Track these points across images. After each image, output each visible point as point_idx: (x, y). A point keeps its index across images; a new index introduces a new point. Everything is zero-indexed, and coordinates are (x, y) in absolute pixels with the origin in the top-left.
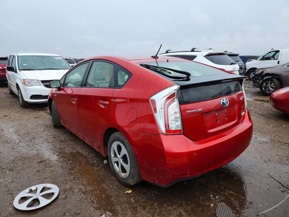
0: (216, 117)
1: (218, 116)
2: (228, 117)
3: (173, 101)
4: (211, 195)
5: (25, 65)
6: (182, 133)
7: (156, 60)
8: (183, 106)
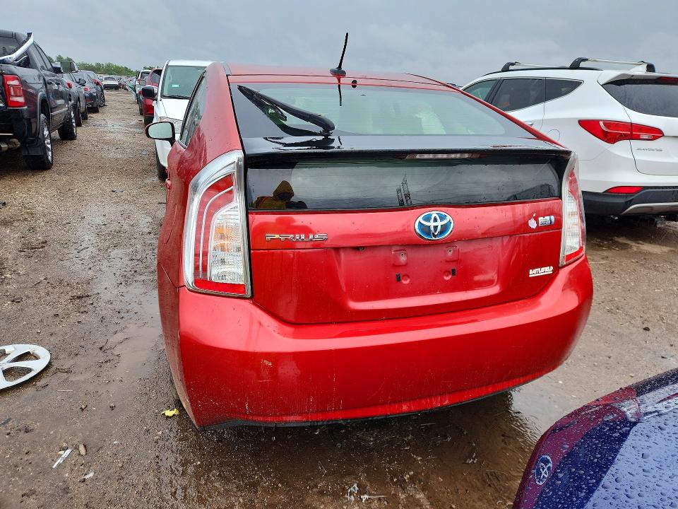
0: (396, 266)
1: (406, 265)
2: (454, 274)
3: (228, 198)
4: (355, 485)
5: (176, 86)
6: (249, 294)
7: (339, 81)
8: (259, 219)
